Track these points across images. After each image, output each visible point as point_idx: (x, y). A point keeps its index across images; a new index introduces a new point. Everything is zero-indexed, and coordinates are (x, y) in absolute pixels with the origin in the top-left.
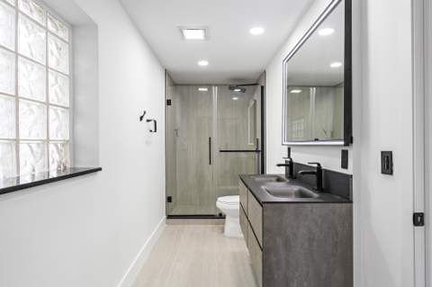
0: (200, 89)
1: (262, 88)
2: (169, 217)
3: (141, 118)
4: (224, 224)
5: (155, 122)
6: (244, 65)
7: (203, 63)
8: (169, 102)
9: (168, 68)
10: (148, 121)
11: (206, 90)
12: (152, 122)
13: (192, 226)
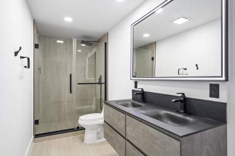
0: (58, 41)
1: (106, 43)
2: (36, 136)
3: (16, 54)
4: (84, 133)
5: (28, 59)
6: (94, 27)
7: (68, 20)
8: (36, 46)
9: (35, 19)
10: (22, 57)
11: (62, 42)
12: (26, 59)
13: (56, 140)
